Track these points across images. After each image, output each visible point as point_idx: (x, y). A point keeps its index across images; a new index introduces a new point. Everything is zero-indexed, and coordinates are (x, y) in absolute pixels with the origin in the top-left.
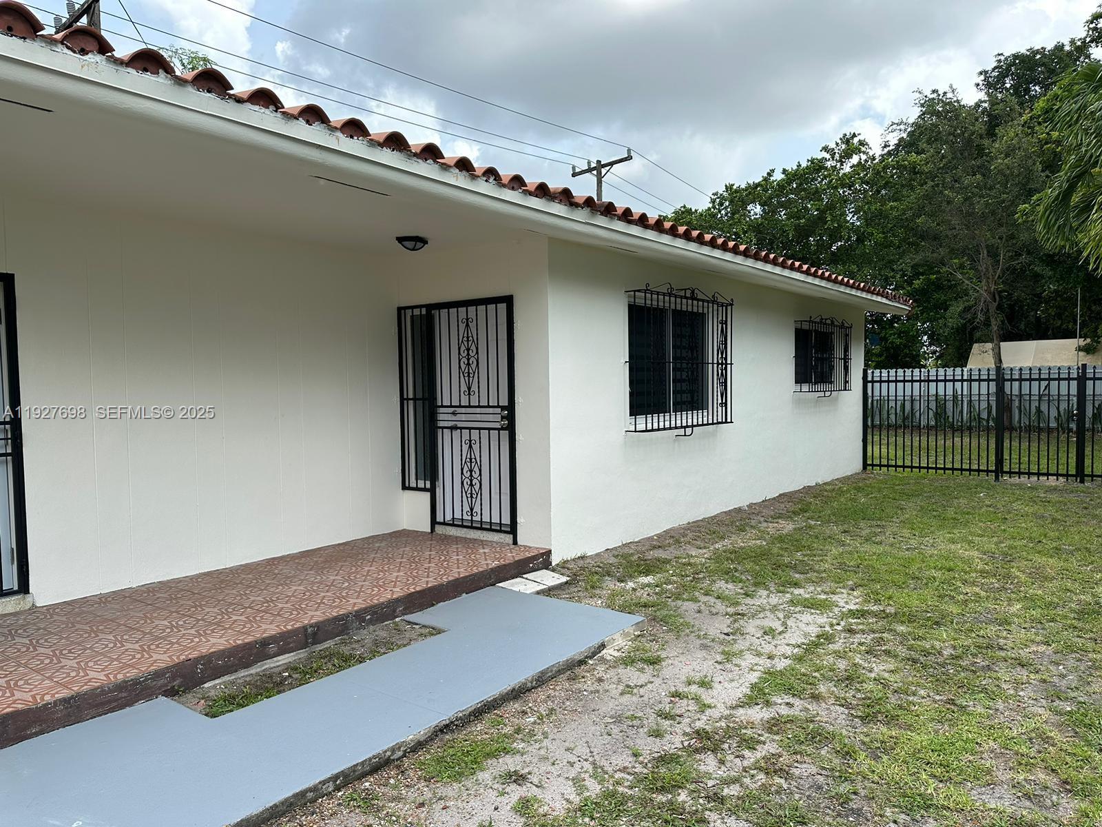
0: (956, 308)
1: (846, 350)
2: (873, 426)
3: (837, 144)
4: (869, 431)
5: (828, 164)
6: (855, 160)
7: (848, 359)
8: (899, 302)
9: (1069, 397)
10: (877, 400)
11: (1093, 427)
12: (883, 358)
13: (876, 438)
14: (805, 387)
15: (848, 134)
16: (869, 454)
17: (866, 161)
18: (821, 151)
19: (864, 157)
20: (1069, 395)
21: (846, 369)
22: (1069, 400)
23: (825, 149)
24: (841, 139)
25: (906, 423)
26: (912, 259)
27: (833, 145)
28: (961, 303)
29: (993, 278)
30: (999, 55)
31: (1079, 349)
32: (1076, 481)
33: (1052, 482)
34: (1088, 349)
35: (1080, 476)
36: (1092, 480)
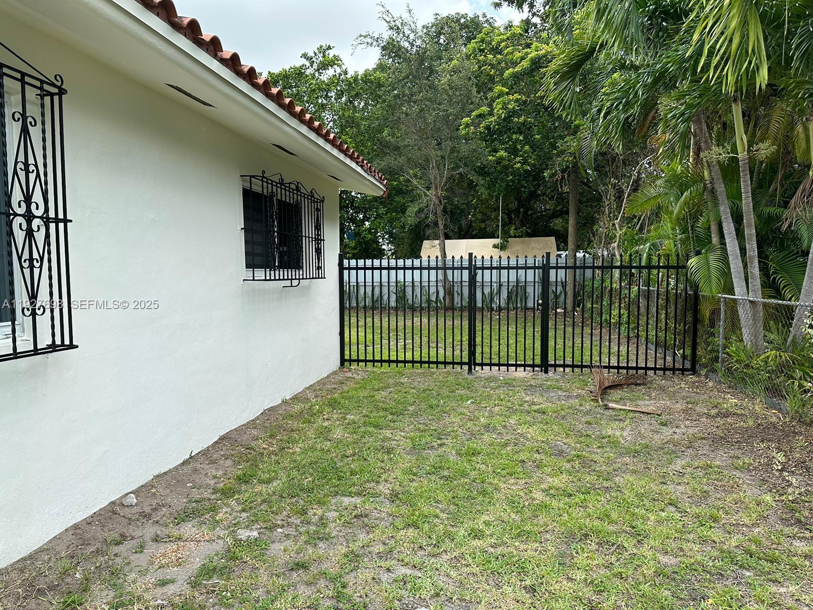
0: (412, 209)
1: (318, 227)
2: (350, 308)
3: (315, 54)
4: (346, 313)
5: (308, 72)
6: (330, 72)
7: (321, 240)
8: (374, 177)
9: (491, 284)
10: (354, 286)
11: (508, 307)
12: (357, 251)
13: (354, 320)
14: (260, 274)
15: (324, 46)
16: (347, 340)
17: (340, 75)
18: (301, 57)
19: (338, 70)
20: (491, 281)
21: (319, 251)
22: (491, 286)
23: (305, 56)
24: (318, 49)
25: (376, 306)
26: (378, 164)
27: (311, 54)
28: (416, 205)
29: (440, 185)
30: (437, 15)
31: (495, 246)
32: (541, 371)
33: (520, 373)
34: (502, 247)
35: (545, 366)
36: (555, 370)
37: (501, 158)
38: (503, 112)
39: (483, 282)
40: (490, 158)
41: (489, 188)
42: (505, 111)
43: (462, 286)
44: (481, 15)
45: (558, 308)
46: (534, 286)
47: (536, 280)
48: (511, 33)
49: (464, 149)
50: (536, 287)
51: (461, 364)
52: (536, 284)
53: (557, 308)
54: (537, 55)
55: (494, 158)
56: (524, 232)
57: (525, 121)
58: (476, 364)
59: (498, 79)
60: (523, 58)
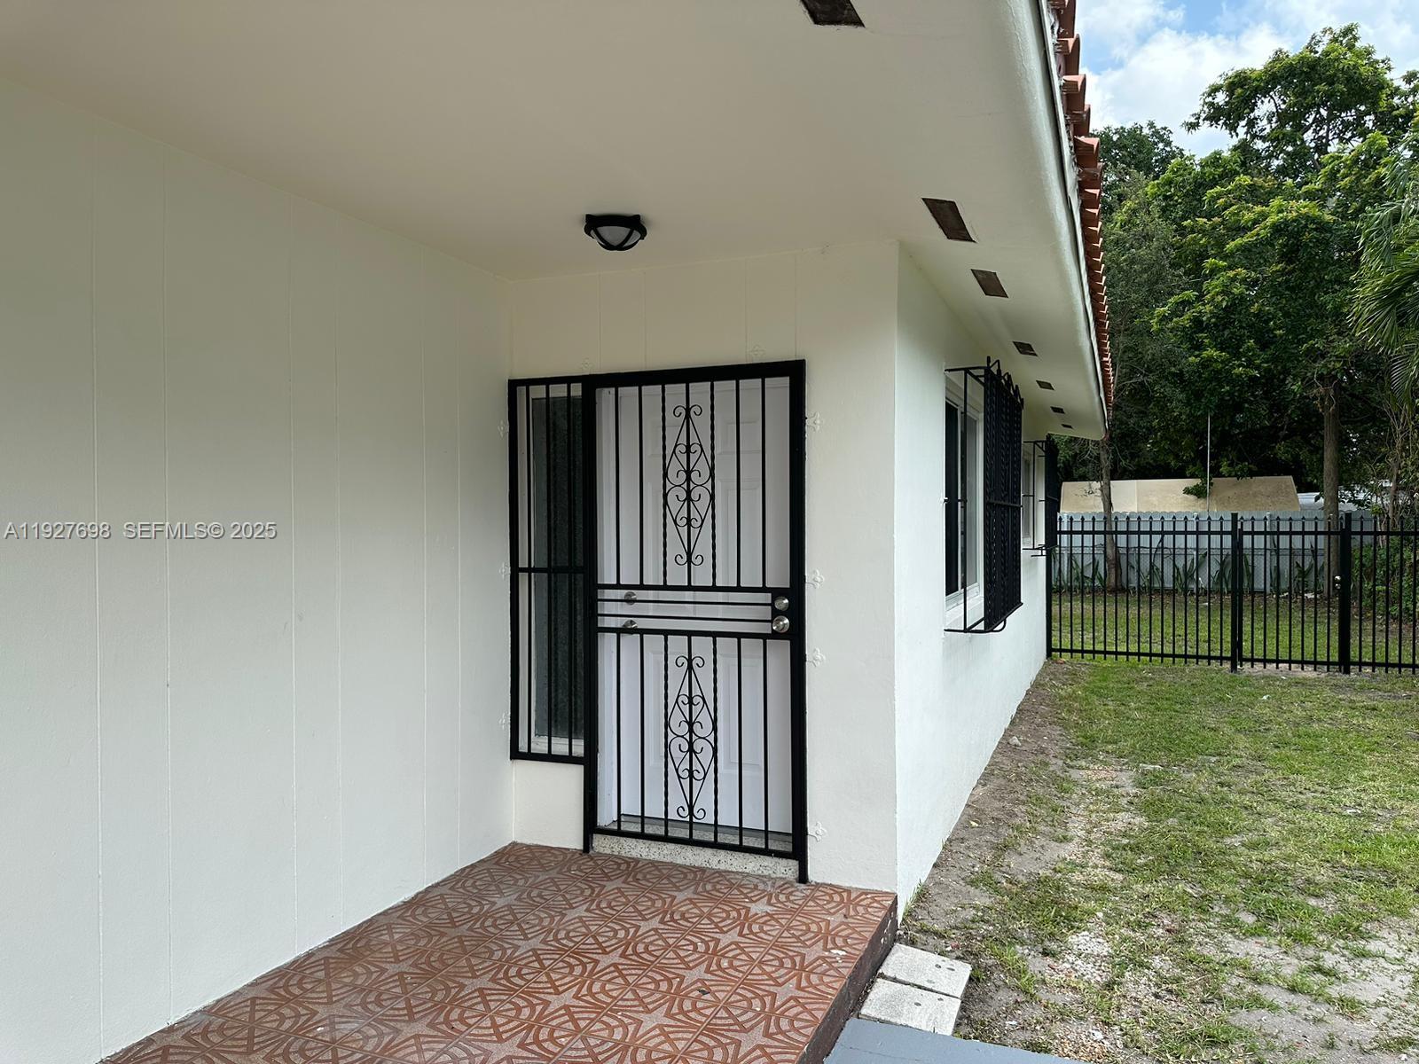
31: (1187, 491)
32: (1340, 671)
33: (1309, 673)
34: (1199, 492)
35: (1345, 664)
36: (1360, 670)
37: (1210, 359)
38: (1224, 299)
39: (1174, 548)
40: (1192, 359)
41: (1188, 404)
42: (1227, 298)
43: (1139, 554)
44: (1144, 125)
45: (1307, 592)
46: (1265, 555)
47: (1268, 546)
48: (1236, 185)
49: (1151, 350)
50: (1268, 558)
51: (1221, 659)
52: (1268, 552)
53: (1304, 592)
54: (1282, 218)
55: (1198, 360)
56: (1246, 470)
57: (1260, 310)
58: (1243, 660)
59: (1213, 252)
60: (1256, 222)
